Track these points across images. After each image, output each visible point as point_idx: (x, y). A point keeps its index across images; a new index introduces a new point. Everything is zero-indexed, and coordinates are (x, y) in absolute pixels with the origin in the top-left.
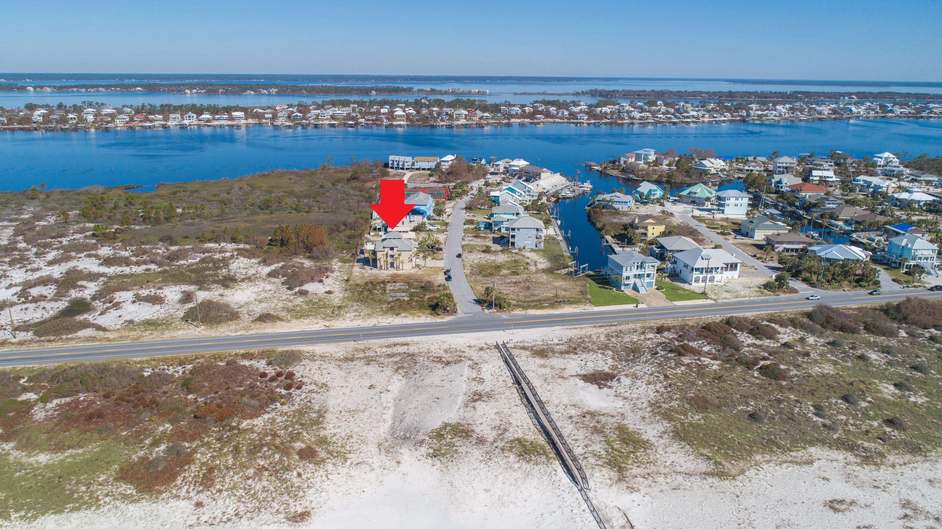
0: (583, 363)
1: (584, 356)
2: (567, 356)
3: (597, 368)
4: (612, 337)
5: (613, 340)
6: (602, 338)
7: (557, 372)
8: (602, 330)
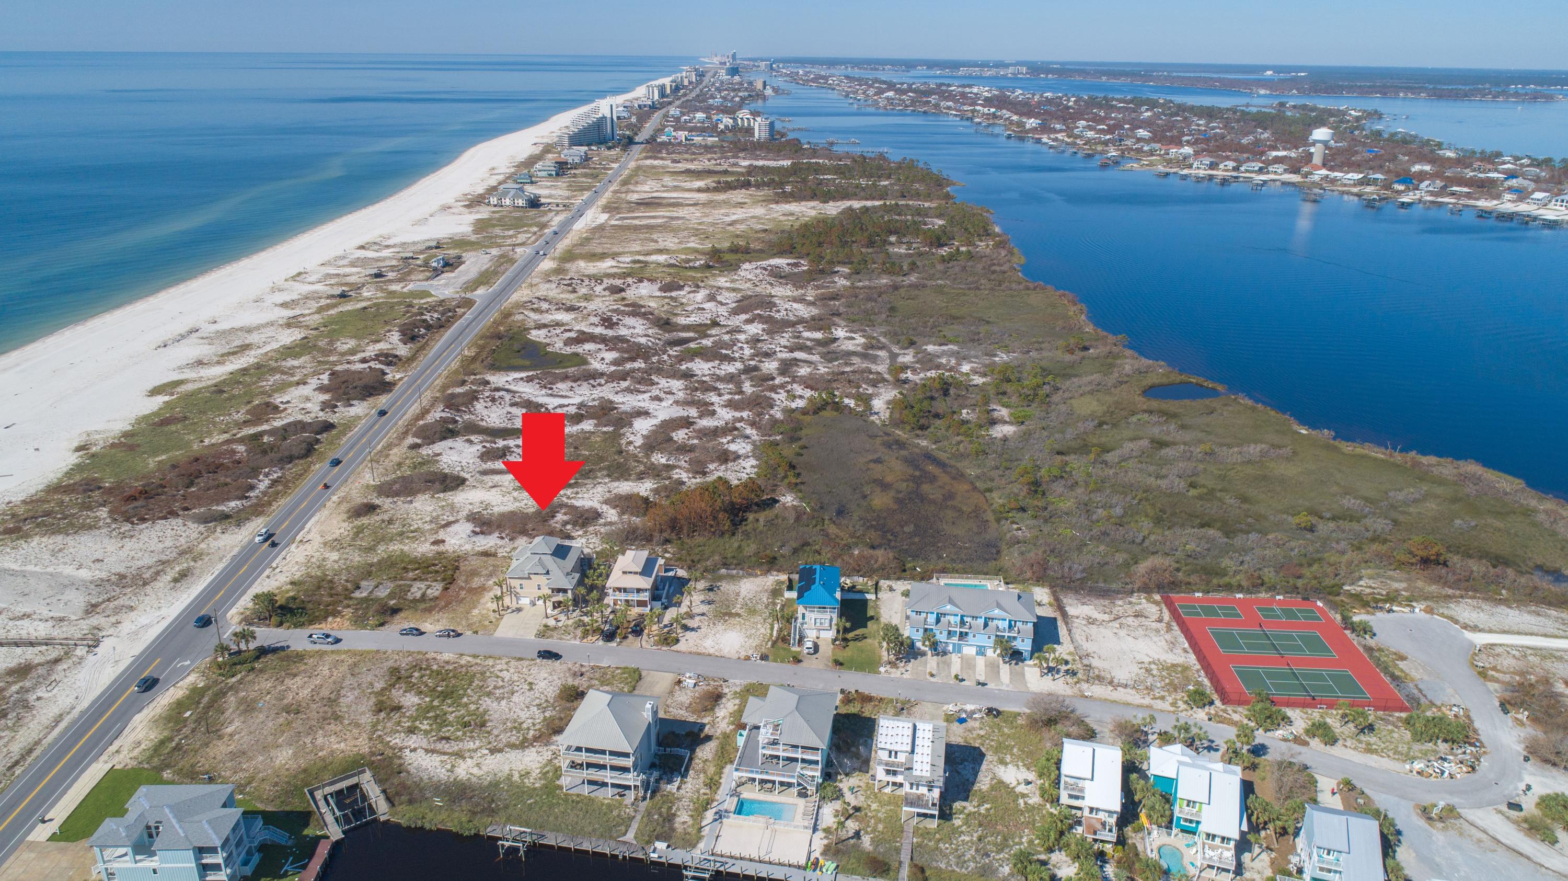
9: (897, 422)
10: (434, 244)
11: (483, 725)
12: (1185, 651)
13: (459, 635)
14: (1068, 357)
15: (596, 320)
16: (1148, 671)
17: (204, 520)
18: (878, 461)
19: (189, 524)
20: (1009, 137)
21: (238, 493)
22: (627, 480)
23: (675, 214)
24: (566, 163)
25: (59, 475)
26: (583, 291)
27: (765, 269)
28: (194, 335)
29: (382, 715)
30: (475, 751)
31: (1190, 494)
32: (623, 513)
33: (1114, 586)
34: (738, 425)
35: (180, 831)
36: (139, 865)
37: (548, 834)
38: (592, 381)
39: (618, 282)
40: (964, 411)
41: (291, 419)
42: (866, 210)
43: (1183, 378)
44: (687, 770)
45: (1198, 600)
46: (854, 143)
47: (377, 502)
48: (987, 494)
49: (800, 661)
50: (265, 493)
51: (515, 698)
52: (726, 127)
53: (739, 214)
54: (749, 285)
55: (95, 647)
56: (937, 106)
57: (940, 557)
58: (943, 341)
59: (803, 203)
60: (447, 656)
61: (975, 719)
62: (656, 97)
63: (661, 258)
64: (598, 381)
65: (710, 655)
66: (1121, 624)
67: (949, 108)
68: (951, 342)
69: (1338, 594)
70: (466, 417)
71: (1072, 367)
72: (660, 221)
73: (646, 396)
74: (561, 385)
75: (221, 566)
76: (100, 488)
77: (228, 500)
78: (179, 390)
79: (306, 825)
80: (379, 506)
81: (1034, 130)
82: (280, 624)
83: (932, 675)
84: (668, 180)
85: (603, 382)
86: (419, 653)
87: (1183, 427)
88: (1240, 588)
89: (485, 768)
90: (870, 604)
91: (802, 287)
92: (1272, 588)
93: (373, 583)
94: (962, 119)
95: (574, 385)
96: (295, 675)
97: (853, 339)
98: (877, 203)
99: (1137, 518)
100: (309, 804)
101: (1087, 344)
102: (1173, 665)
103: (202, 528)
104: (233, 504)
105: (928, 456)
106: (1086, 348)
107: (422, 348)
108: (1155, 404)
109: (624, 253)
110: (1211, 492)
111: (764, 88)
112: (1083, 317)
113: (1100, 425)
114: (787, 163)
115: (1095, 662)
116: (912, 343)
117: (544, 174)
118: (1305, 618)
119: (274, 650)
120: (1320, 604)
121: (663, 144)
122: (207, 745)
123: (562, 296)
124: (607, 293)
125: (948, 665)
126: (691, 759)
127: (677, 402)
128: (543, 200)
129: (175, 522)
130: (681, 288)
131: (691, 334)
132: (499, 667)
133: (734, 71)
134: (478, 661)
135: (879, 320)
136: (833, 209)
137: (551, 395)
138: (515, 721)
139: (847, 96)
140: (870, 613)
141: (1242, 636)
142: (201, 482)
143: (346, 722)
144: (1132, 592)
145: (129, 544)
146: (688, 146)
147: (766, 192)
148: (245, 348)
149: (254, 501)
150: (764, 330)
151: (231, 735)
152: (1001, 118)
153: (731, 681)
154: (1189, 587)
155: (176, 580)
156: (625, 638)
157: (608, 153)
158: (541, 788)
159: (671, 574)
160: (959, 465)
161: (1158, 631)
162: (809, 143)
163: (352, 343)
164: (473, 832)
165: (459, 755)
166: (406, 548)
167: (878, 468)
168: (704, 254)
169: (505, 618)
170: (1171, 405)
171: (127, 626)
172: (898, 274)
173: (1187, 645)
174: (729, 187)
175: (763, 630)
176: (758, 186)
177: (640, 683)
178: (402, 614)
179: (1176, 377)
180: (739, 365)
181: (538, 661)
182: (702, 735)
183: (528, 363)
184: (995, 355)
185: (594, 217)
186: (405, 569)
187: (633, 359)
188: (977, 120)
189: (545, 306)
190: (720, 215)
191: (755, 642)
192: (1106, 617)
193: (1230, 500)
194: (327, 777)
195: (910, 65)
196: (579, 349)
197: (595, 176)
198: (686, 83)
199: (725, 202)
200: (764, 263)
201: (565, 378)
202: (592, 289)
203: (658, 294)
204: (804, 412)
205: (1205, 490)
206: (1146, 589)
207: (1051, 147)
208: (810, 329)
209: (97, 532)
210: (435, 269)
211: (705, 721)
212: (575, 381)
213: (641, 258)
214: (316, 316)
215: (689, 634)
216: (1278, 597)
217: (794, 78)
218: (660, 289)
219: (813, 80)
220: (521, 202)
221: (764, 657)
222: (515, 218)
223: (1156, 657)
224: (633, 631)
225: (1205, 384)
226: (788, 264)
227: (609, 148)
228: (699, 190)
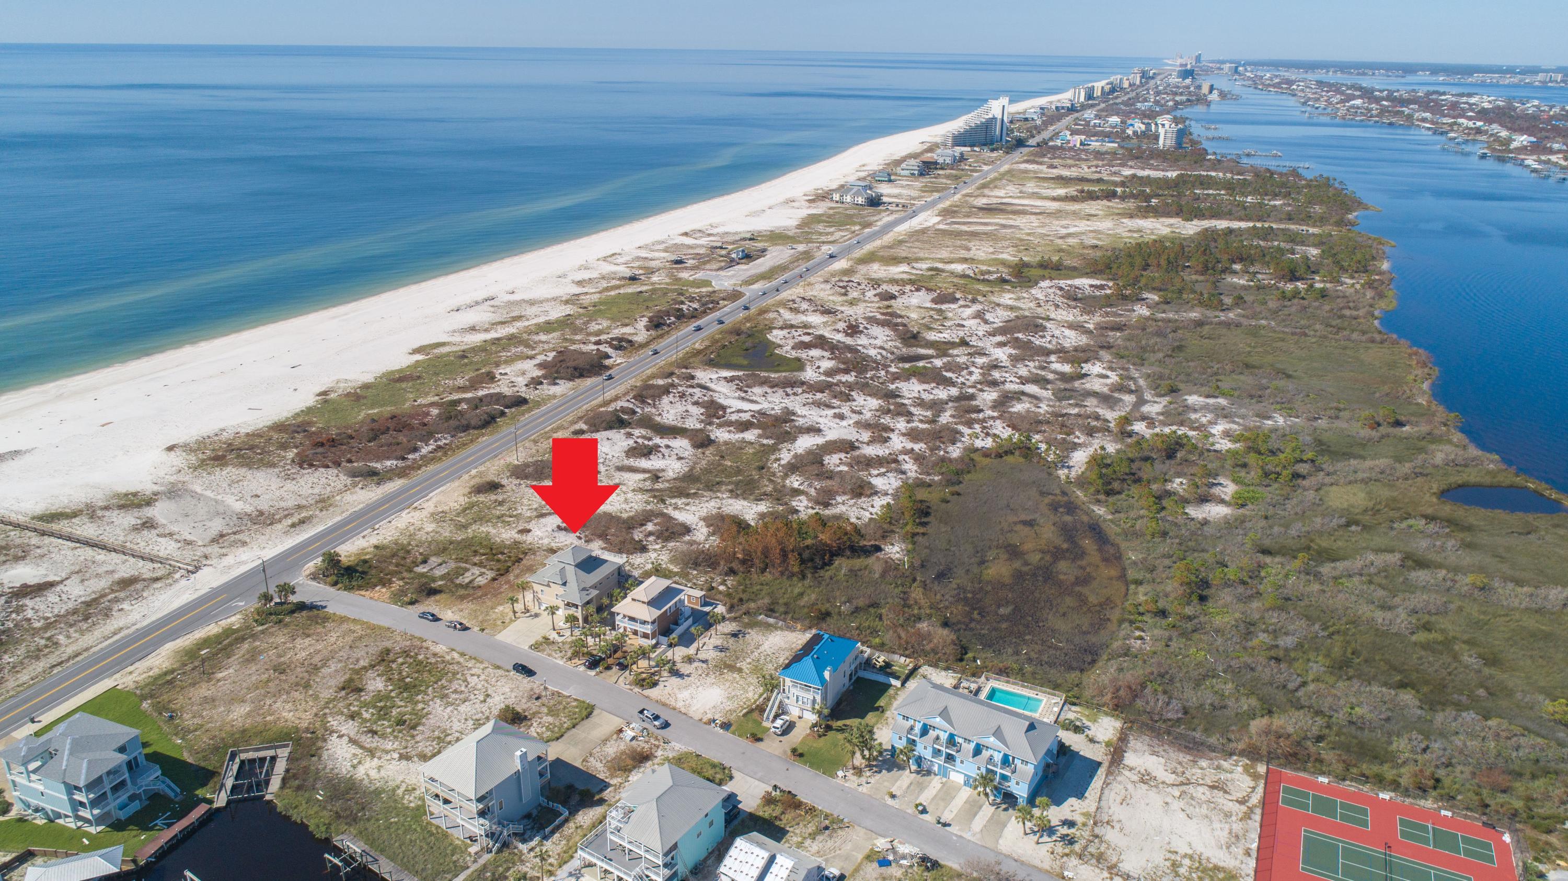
0: (64, 597)
1: (71, 605)
2: (94, 596)
3: (43, 599)
4: (46, 646)
5: (43, 642)
6: (61, 638)
7: (88, 575)
8: (70, 651)
9: (1082, 482)
10: (748, 236)
11: (414, 728)
12: (1248, 853)
13: (466, 629)
14: (1366, 433)
15: (841, 325)
16: (1175, 865)
17: (354, 474)
18: (1030, 524)
19: (341, 475)
20: (1483, 157)
21: (399, 454)
22: (744, 499)
23: (1011, 222)
24: (936, 163)
25: (289, 415)
26: (854, 294)
27: (1061, 289)
28: (489, 303)
29: (343, 693)
30: (387, 752)
31: (1414, 638)
32: (713, 534)
33: (1213, 740)
34: (901, 458)
35: (64, 763)
36: (32, 785)
37: (383, 861)
38: (789, 390)
39: (894, 289)
40: (1178, 480)
41: (497, 390)
42: (1230, 231)
43: (1519, 480)
44: (553, 832)
45: (1320, 787)
46: (1275, 156)
47: (504, 482)
48: (1133, 587)
49: (759, 740)
50: (422, 457)
51: (462, 708)
52: (1135, 133)
53: (1082, 226)
54: (1032, 305)
55: (193, 573)
56: (1410, 117)
57: (1017, 653)
58: (1211, 392)
59: (1162, 220)
60: (441, 649)
61: (901, 866)
62: (1082, 99)
63: (959, 268)
64: (795, 390)
65: (674, 709)
66: (1183, 793)
67: (1424, 120)
68: (1223, 395)
69: (1549, 832)
70: (648, 409)
71: (1363, 446)
72: (990, 228)
73: (831, 412)
74: (758, 390)
75: (339, 518)
76: (305, 431)
77: (388, 458)
78: (436, 351)
79: (203, 785)
80: (503, 486)
81: (1523, 149)
82: (335, 584)
83: (893, 796)
84: (1031, 187)
85: (800, 390)
86: (420, 639)
87: (1469, 546)
88: (1395, 786)
89: (383, 773)
90: (891, 691)
91: (1088, 313)
92: (1449, 799)
93: (440, 560)
94: (1434, 133)
95: (769, 390)
96: (308, 636)
97: (1107, 377)
98: (1243, 225)
99: (1312, 655)
100: (222, 766)
101: (1403, 418)
102: (1216, 868)
103: (349, 481)
104: (388, 463)
105: (1096, 530)
106: (1399, 424)
107: (661, 336)
108: (1447, 509)
109: (927, 259)
110: (1448, 643)
111: (1211, 92)
112: (1425, 386)
113: (1348, 524)
114: (1172, 174)
115: (1110, 835)
116: (1173, 390)
117: (907, 173)
118: (1467, 852)
119: (312, 607)
120: (1507, 838)
121: (1055, 148)
122: (194, 684)
123: (831, 298)
124: (877, 299)
125: (922, 788)
126: (566, 820)
127: (858, 424)
128: (885, 199)
129: (333, 471)
130: (955, 300)
131: (930, 352)
132: (474, 671)
133: (1187, 73)
134: (462, 660)
135: (1153, 360)
136: (1191, 228)
137: (743, 399)
138: (445, 731)
139: (1304, 104)
140: (881, 702)
141: (1348, 853)
142: (384, 439)
143: (311, 692)
144: (1231, 754)
145: (289, 485)
146: (1077, 154)
147: (1131, 204)
148: (519, 318)
149: (409, 463)
150: (1010, 356)
151: (219, 681)
152: (1486, 132)
153: (673, 744)
154: (1320, 765)
155: (293, 525)
156: (608, 668)
157: (990, 154)
158: (413, 809)
159: (707, 609)
160: (1123, 545)
161: (1228, 815)
162: (1215, 153)
163: (605, 323)
164: (323, 836)
165: (372, 753)
166: (493, 531)
167: (1025, 531)
168: (1010, 267)
169: (518, 621)
170: (1475, 515)
171: (229, 560)
172: (1216, 308)
173: (1255, 846)
174: (1092, 196)
175: (750, 695)
176: (1123, 198)
177: (585, 722)
178: (438, 597)
179: (1509, 477)
180: (954, 391)
181: (513, 673)
182: (597, 797)
183: (745, 362)
184: (1269, 418)
185: (928, 219)
186: (476, 553)
187: (847, 371)
188: (1452, 135)
189: (805, 306)
190: (1058, 227)
191: (729, 706)
192: (1171, 778)
193: (1469, 659)
194: (256, 743)
195: (1408, 69)
196: (803, 354)
197: (957, 178)
198: (1126, 85)
199: (1074, 213)
200: (1062, 283)
201: (764, 382)
202: (863, 294)
203: (929, 305)
204: (986, 453)
205: (1440, 637)
206: (1253, 754)
207: (1535, 171)
208: (1063, 360)
209: (270, 470)
210: (732, 260)
211: (614, 781)
212: (772, 387)
213: (940, 266)
214: (598, 296)
215: (675, 680)
216: (1443, 812)
217: (1255, 83)
218: (934, 301)
219: (1274, 86)
220: (860, 200)
221: (726, 726)
222: (847, 215)
223: (1200, 848)
224: (620, 664)
225: (1547, 493)
226: (1091, 286)
227: (992, 150)
228: (1054, 199)
